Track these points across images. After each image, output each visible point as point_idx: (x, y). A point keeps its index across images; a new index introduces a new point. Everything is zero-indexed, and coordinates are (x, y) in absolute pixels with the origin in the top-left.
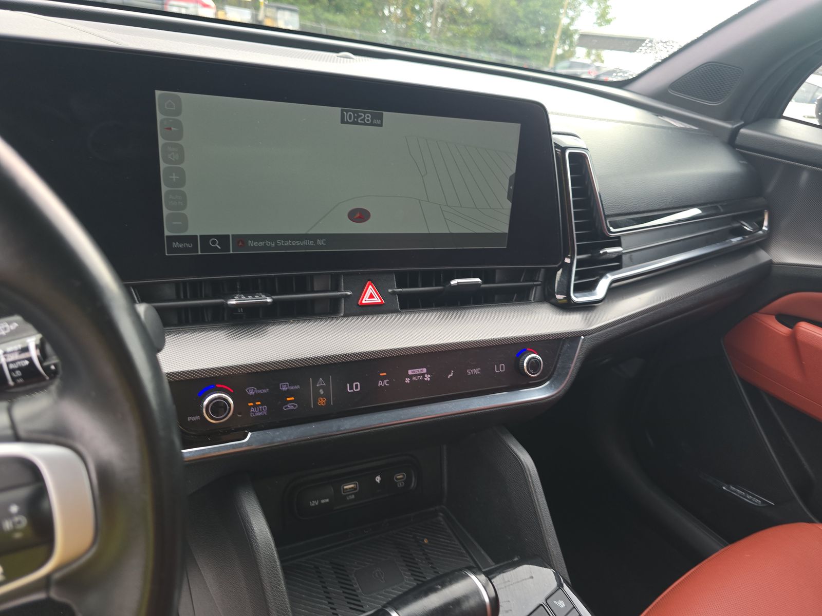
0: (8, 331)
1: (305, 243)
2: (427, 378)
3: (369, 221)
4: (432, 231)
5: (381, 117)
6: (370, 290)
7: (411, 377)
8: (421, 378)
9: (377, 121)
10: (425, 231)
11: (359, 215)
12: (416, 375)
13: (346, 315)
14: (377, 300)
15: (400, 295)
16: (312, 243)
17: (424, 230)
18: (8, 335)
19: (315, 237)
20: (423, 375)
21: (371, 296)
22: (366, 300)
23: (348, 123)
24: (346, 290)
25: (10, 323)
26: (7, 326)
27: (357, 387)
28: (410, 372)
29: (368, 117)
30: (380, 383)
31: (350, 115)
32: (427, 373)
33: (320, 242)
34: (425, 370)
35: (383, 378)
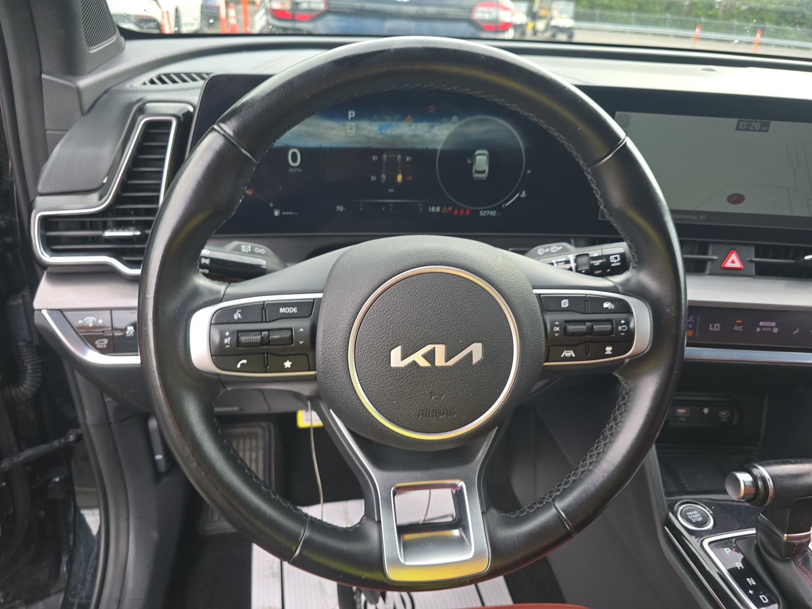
0: (556, 250)
1: (690, 217)
2: (776, 330)
3: (743, 203)
4: (795, 214)
5: (768, 125)
6: (734, 257)
7: (762, 327)
8: (770, 329)
9: (765, 128)
10: (789, 214)
11: (736, 199)
12: (766, 327)
13: (711, 274)
14: (738, 265)
15: (757, 263)
16: (695, 217)
17: (786, 212)
18: (556, 253)
19: (698, 213)
20: (772, 327)
21: (733, 261)
22: (728, 264)
23: (741, 130)
24: (713, 254)
25: (558, 246)
26: (556, 247)
27: (717, 327)
28: (761, 324)
29: (758, 125)
30: (736, 328)
31: (744, 124)
32: (776, 327)
33: (702, 217)
34: (774, 324)
35: (739, 325)
